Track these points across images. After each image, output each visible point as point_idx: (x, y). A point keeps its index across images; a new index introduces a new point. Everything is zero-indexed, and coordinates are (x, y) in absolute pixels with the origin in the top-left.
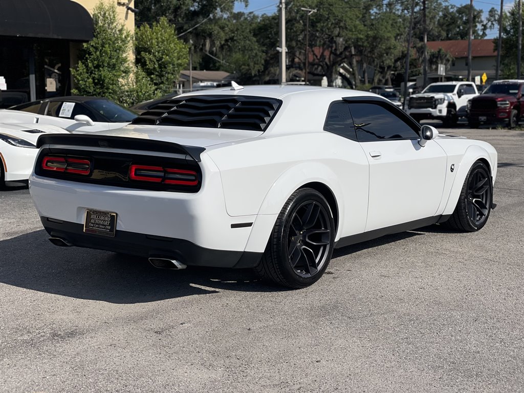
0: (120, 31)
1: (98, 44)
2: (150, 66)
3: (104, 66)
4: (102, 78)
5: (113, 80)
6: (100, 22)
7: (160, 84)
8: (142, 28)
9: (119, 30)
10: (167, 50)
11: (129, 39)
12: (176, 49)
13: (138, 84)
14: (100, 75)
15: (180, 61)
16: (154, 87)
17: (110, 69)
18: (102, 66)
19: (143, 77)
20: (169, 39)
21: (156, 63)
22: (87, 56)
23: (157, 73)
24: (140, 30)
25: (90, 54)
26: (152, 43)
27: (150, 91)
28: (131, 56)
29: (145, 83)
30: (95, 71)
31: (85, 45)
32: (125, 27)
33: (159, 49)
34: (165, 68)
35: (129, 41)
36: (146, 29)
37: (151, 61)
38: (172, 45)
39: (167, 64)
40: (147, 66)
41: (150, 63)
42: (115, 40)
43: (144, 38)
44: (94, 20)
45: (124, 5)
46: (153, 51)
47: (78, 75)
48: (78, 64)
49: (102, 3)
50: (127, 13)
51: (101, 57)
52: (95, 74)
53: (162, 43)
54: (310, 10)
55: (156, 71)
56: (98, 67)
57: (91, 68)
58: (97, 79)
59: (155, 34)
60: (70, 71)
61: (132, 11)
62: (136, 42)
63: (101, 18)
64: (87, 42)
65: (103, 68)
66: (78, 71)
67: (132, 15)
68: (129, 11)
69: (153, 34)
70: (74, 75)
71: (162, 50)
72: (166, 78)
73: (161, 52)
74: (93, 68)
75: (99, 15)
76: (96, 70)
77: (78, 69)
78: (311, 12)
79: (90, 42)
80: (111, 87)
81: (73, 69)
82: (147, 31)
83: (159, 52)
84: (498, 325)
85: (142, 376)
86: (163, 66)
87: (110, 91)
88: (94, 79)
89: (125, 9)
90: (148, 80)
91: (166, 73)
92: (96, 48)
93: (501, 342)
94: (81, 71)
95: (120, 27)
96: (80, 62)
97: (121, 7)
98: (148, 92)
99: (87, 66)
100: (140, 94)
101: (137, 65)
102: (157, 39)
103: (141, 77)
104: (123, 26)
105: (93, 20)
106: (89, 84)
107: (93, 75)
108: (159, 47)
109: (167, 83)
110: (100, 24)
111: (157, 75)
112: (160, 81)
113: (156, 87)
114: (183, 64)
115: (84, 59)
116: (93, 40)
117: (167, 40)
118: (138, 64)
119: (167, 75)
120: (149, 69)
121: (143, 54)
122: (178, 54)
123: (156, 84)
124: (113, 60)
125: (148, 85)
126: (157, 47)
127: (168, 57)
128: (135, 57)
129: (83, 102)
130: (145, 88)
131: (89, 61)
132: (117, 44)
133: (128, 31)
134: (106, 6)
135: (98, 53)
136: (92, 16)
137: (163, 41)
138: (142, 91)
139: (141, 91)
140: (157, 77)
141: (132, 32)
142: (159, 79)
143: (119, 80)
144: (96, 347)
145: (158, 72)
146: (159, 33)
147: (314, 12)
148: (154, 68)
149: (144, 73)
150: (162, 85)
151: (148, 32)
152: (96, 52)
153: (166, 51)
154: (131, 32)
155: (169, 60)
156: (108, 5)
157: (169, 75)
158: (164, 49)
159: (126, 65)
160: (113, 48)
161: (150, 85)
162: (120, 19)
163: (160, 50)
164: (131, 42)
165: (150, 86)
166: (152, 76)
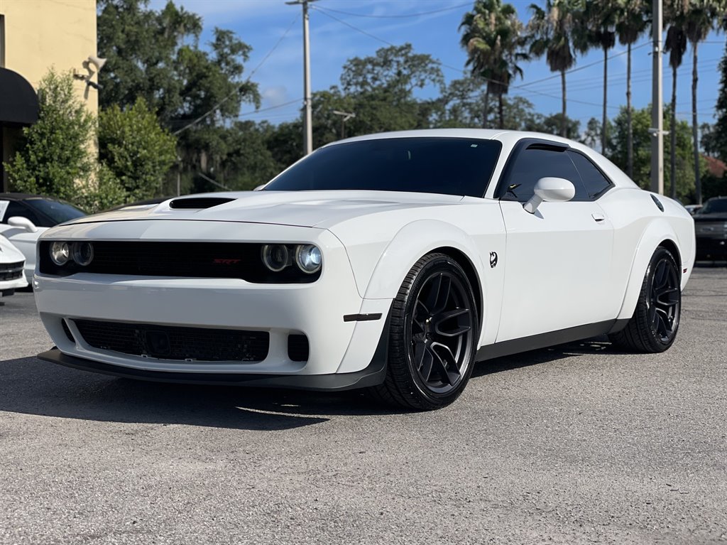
0: (78, 112)
1: (46, 129)
2: (119, 163)
3: (53, 160)
4: (51, 176)
5: (65, 180)
6: (47, 100)
7: (134, 189)
8: (109, 111)
9: (76, 112)
10: (145, 142)
11: (90, 124)
12: (159, 141)
13: (103, 187)
14: (48, 173)
15: (163, 158)
16: (125, 193)
17: (61, 165)
18: (50, 160)
19: (110, 178)
20: (147, 127)
21: (129, 159)
22: (28, 145)
23: (129, 174)
24: (106, 114)
25: (32, 143)
26: (123, 132)
27: (120, 197)
28: (91, 148)
29: (113, 187)
30: (39, 167)
31: (25, 130)
32: (85, 108)
33: (133, 140)
34: (142, 165)
35: (90, 127)
36: (115, 112)
37: (123, 157)
38: (153, 136)
39: (144, 161)
40: (116, 164)
41: (119, 160)
42: (70, 124)
43: (111, 125)
44: (40, 97)
45: (82, 78)
46: (124, 142)
47: (14, 171)
48: (16, 156)
49: (52, 74)
50: (87, 90)
51: (49, 146)
52: (40, 171)
53: (138, 132)
54: (346, 114)
55: (129, 171)
56: (43, 161)
57: (33, 162)
58: (42, 178)
59: (128, 119)
60: (3, 166)
61: (95, 86)
62: (101, 129)
63: (50, 93)
64: (28, 126)
65: (51, 162)
66: (15, 166)
67: (94, 93)
68: (91, 87)
69: (125, 119)
70: (8, 172)
71: (138, 142)
72: (143, 181)
73: (136, 144)
74: (36, 163)
75: (48, 90)
76: (41, 165)
77: (15, 163)
78: (348, 118)
79: (33, 126)
80: (62, 189)
81: (7, 163)
82: (116, 116)
83: (132, 144)
84: (611, 417)
85: (107, 469)
86: (138, 163)
87: (62, 195)
88: (37, 177)
89: (84, 84)
90: (117, 183)
91: (143, 174)
92: (42, 135)
93: (615, 431)
94: (19, 166)
95: (78, 107)
96: (18, 153)
97: (79, 81)
98: (116, 199)
99: (27, 160)
100: (105, 201)
101: (102, 161)
102: (131, 126)
103: (106, 177)
104: (82, 106)
105: (37, 96)
106: (31, 184)
107: (37, 173)
108: (134, 138)
109: (144, 188)
110: (49, 101)
111: (129, 177)
112: (134, 184)
113: (128, 193)
114: (167, 161)
115: (23, 150)
116: (37, 123)
117: (145, 128)
118: (103, 159)
119: (144, 176)
120: (118, 168)
121: (110, 146)
122: (160, 148)
123: (128, 189)
124: (67, 152)
125: (117, 190)
126: (131, 137)
127: (145, 151)
128: (97, 151)
129: (21, 200)
130: (112, 192)
131: (30, 152)
132: (72, 130)
133: (89, 112)
134: (59, 76)
135: (45, 141)
136: (36, 92)
137: (139, 130)
138: (109, 197)
139: (106, 198)
140: (131, 179)
141: (95, 114)
142: (133, 182)
143: (75, 181)
144: (38, 447)
145: (131, 172)
146: (134, 119)
147: (351, 117)
148: (126, 167)
149: (111, 172)
150: (137, 191)
151: (118, 116)
152: (41, 141)
153: (143, 143)
154: (93, 114)
155: (148, 155)
156: (62, 76)
157: (149, 176)
158: (141, 141)
159: (85, 160)
160: (66, 135)
161: (119, 189)
162: (78, 96)
163: (134, 142)
164: (93, 128)
165: (119, 191)
166: (124, 178)
